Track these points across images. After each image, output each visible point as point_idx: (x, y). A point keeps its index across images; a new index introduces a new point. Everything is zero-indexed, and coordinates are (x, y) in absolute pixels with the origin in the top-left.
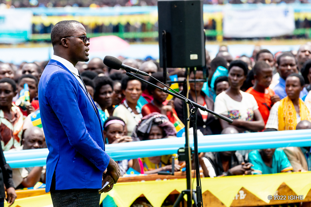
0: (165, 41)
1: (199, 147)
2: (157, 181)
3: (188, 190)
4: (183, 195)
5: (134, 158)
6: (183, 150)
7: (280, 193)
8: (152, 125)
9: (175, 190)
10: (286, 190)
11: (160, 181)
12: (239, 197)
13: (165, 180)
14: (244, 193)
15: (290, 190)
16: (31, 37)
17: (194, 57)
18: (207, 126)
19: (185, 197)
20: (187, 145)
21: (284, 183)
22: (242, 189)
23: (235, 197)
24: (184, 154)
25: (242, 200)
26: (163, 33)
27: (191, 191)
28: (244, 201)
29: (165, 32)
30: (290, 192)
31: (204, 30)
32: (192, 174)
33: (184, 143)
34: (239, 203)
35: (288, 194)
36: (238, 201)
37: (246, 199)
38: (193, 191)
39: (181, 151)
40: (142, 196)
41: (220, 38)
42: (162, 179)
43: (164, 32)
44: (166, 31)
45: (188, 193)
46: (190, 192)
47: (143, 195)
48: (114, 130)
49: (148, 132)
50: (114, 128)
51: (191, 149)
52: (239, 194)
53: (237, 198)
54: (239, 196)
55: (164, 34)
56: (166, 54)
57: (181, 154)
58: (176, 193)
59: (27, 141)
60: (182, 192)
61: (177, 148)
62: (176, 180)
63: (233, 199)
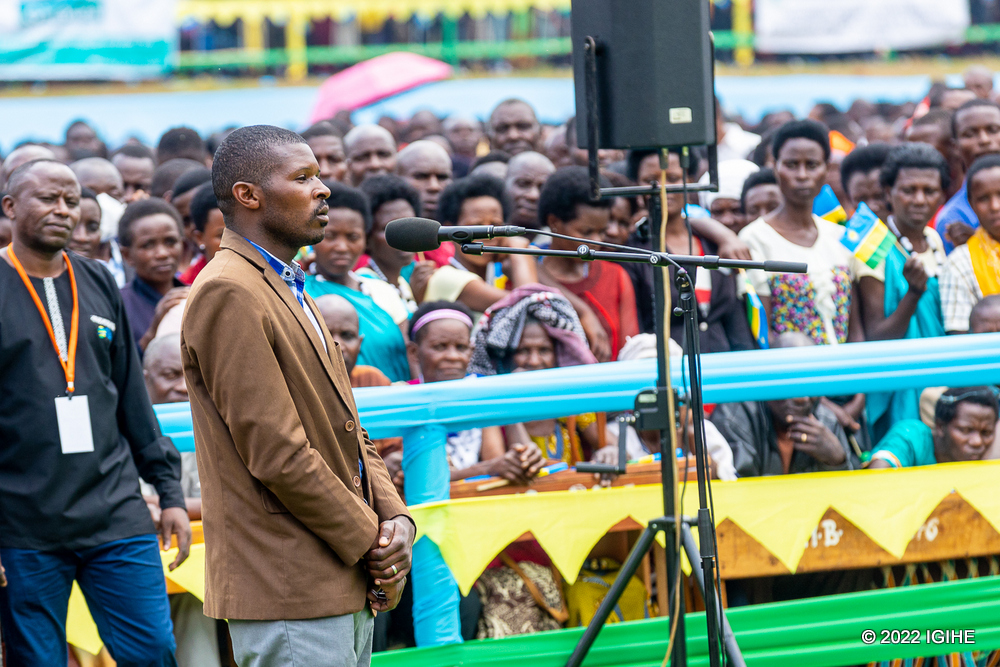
0: (594, 69)
1: (705, 388)
2: (573, 491)
3: (669, 519)
4: (653, 533)
5: (503, 423)
6: (652, 398)
7: (946, 525)
8: (526, 322)
9: (629, 519)
10: (962, 518)
11: (584, 491)
12: (821, 541)
13: (596, 489)
14: (837, 529)
15: (977, 515)
16: (177, 59)
17: (680, 115)
18: (709, 324)
19: (661, 537)
20: (662, 380)
21: (955, 493)
22: (830, 514)
23: (810, 541)
24: (655, 410)
25: (831, 547)
26: (587, 45)
27: (677, 519)
28: (836, 552)
29: (593, 43)
30: (976, 522)
31: (711, 34)
32: (680, 469)
33: (655, 375)
34: (822, 557)
35: (968, 528)
36: (818, 553)
37: (842, 543)
38: (682, 522)
39: (644, 399)
40: (528, 537)
41: (744, 56)
42: (589, 486)
43: (588, 41)
44: (596, 38)
45: (667, 527)
46: (673, 523)
47: (529, 532)
48: (444, 340)
49: (515, 344)
50: (444, 331)
51: (676, 395)
52: (821, 530)
53: (815, 544)
54: (820, 536)
55: (590, 49)
56: (596, 106)
57: (644, 411)
58: (631, 527)
59: (154, 374)
60: (651, 524)
61: (635, 393)
62: (630, 488)
63: (805, 544)
